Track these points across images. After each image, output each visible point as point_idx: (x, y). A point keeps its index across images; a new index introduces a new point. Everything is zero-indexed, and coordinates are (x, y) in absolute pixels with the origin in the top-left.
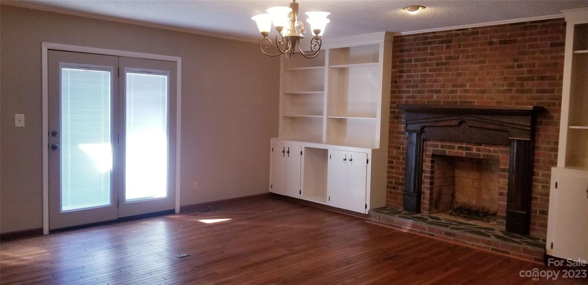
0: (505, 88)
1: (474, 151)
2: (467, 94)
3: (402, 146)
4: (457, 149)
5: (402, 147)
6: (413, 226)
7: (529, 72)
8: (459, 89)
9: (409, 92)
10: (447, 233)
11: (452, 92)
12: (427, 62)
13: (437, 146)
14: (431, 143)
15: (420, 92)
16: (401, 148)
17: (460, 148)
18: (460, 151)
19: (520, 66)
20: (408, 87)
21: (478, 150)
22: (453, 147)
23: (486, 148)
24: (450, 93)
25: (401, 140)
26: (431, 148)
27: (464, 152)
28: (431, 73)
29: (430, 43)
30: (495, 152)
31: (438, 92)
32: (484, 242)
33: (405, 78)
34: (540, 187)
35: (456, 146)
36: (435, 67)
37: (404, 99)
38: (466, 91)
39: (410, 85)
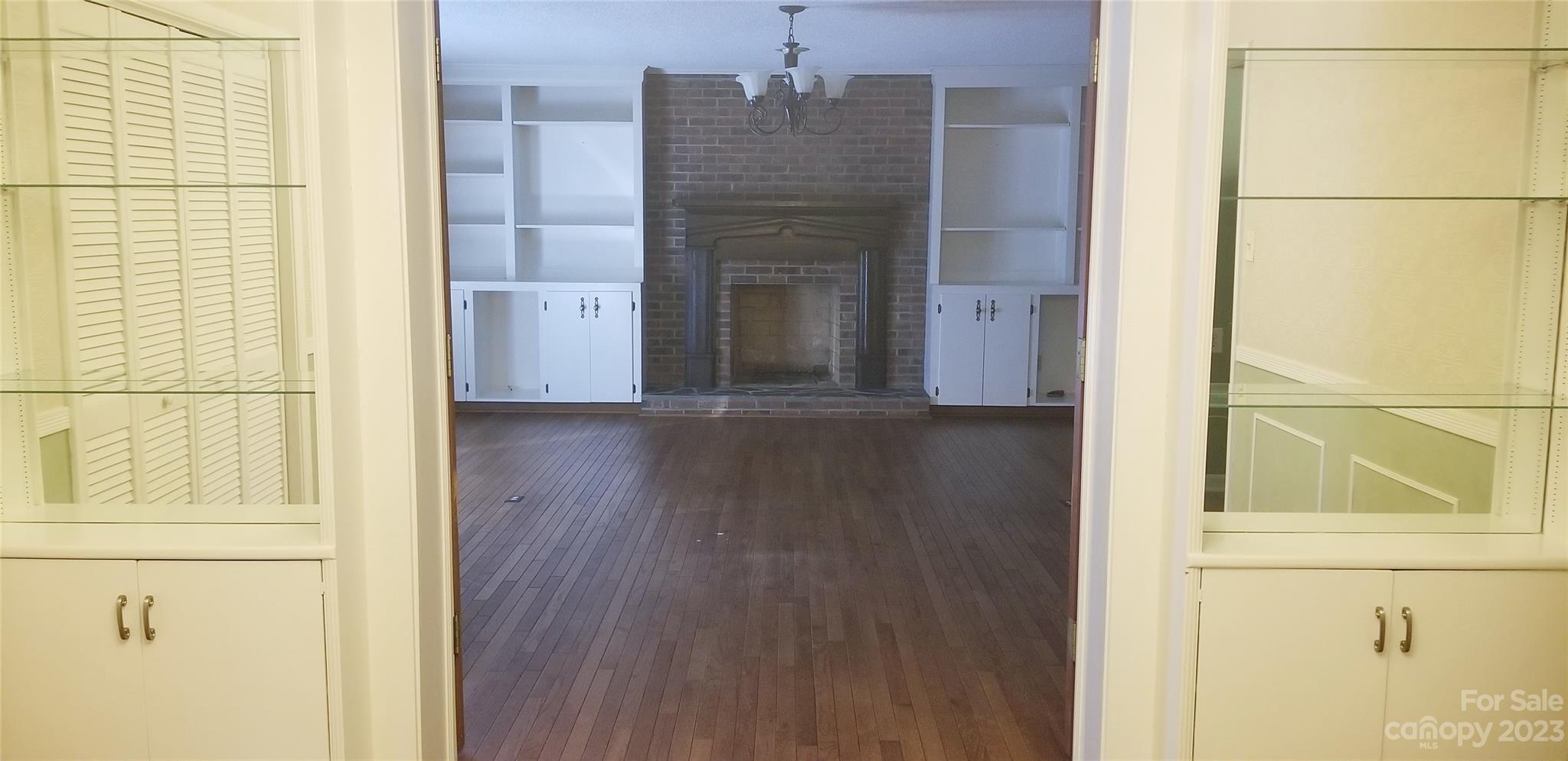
0: (844, 173)
1: (802, 274)
2: (788, 183)
3: (674, 275)
4: (775, 273)
5: (676, 277)
6: (731, 405)
7: (878, 150)
8: (773, 174)
9: (683, 178)
10: (790, 405)
11: (762, 179)
12: (715, 126)
13: (740, 270)
14: (730, 264)
15: (703, 178)
16: (674, 278)
17: (778, 270)
18: (780, 275)
19: (865, 141)
20: (681, 168)
21: (807, 271)
22: (768, 270)
23: (820, 267)
24: (760, 181)
25: (673, 264)
26: (730, 275)
27: (786, 276)
28: (723, 146)
29: (718, 94)
30: (833, 272)
31: (739, 178)
32: (848, 405)
33: (674, 153)
34: (898, 317)
35: (773, 267)
36: (730, 136)
37: (675, 190)
38: (785, 178)
39: (686, 165)
